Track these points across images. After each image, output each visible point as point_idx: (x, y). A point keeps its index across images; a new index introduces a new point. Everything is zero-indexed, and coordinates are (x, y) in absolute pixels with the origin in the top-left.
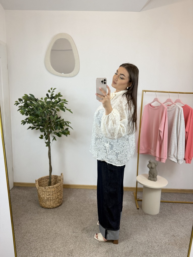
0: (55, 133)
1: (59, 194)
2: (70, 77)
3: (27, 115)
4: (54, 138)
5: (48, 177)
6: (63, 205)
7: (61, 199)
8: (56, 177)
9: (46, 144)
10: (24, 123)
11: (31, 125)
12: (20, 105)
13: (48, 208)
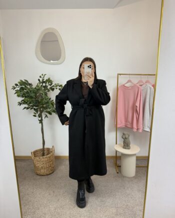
0: (46, 112)
1: (51, 163)
2: (57, 64)
3: (23, 97)
4: (46, 116)
5: (41, 149)
6: (55, 173)
7: (53, 168)
8: (48, 149)
9: (39, 122)
10: (20, 104)
11: (26, 106)
12: (17, 89)
13: (43, 175)
